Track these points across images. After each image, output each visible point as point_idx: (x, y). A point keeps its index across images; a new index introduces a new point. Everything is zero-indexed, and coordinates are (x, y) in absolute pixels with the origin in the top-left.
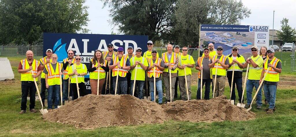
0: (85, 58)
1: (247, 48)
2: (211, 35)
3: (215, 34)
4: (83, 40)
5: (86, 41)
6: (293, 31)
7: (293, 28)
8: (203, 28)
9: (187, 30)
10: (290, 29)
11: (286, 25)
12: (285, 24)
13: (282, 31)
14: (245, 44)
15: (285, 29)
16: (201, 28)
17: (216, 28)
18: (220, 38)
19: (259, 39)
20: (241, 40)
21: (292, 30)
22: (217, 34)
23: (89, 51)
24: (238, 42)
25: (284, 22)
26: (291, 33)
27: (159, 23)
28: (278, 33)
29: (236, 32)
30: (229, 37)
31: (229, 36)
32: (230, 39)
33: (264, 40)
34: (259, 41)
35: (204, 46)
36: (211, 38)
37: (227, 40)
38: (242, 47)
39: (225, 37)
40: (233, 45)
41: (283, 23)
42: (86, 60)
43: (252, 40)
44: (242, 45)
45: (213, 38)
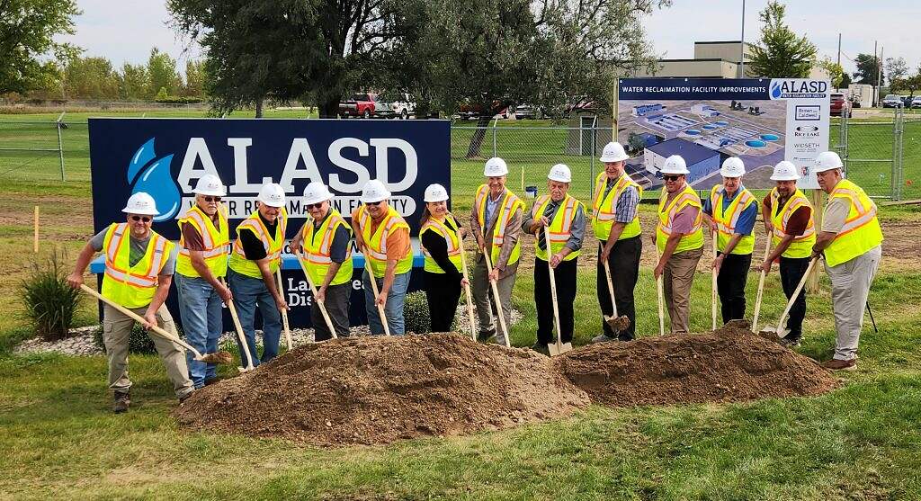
0: (240, 201)
1: (763, 152)
2: (652, 113)
3: (665, 110)
4: (231, 142)
5: (240, 145)
6: (799, 44)
7: (799, 36)
8: (625, 89)
9: (466, 54)
10: (790, 39)
11: (778, 25)
12: (773, 21)
13: (764, 46)
14: (756, 139)
15: (775, 39)
16: (621, 90)
17: (668, 90)
18: (681, 123)
19: (799, 124)
20: (743, 127)
21: (795, 44)
22: (671, 110)
23: (254, 178)
24: (736, 133)
25: (771, 16)
26: (793, 52)
27: (355, 25)
28: (752, 54)
29: (729, 103)
30: (707, 119)
31: (708, 113)
32: (712, 125)
33: (816, 124)
34: (798, 129)
35: (631, 149)
36: (652, 123)
37: (703, 129)
38: (748, 148)
39: (696, 117)
40: (719, 143)
41: (768, 18)
42: (246, 209)
43: (780, 127)
44: (748, 144)
45: (658, 123)
